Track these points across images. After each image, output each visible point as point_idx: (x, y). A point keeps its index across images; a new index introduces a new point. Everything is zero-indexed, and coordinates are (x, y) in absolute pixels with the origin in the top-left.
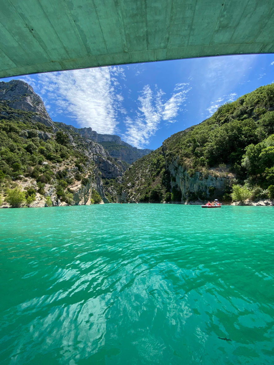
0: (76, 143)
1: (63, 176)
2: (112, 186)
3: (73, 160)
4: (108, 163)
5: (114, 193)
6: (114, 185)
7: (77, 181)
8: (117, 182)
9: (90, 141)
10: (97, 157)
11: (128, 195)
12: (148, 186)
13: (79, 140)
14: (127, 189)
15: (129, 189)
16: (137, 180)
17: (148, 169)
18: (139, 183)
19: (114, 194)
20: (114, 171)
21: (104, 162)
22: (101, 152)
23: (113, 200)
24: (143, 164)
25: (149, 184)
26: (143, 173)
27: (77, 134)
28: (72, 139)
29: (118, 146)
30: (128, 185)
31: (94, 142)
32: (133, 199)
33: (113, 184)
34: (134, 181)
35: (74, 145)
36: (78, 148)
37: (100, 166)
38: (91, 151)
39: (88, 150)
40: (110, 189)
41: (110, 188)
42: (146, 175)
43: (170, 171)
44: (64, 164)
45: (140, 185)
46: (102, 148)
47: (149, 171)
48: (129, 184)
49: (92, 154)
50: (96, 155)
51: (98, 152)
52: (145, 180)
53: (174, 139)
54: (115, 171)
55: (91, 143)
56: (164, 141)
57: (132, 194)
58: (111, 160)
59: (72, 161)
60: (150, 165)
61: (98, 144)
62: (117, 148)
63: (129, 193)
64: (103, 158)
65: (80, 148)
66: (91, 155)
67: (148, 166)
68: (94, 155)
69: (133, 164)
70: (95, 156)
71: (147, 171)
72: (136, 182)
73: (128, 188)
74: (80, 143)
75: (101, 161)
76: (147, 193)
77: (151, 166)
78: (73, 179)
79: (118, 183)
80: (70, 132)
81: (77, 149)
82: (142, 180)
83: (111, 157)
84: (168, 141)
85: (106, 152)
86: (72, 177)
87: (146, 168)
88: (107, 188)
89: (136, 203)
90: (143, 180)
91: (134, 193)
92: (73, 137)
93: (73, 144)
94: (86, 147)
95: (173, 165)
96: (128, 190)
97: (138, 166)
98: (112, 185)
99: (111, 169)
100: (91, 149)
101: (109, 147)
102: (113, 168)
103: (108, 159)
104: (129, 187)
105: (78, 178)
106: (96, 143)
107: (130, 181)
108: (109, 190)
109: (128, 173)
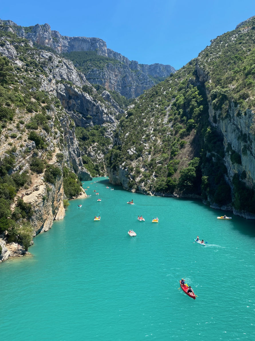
0: (22, 61)
1: (6, 172)
2: (96, 144)
3: (22, 123)
4: (85, 97)
5: (99, 158)
6: (98, 141)
7: (35, 174)
8: (103, 135)
9: (49, 54)
10: (63, 87)
11: (131, 174)
12: (172, 158)
13: (29, 54)
14: (129, 161)
15: (132, 160)
16: (145, 141)
17: (167, 116)
18: (151, 148)
19: (99, 160)
20: (97, 113)
21: (77, 96)
22: (71, 76)
23: (98, 170)
24: (156, 104)
25: (173, 153)
26: (158, 125)
27: (23, 41)
28: (15, 52)
29: (101, 61)
30: (130, 152)
31: (57, 56)
32: (143, 184)
33: (96, 139)
34: (141, 144)
35: (20, 64)
36: (26, 71)
37: (70, 105)
38: (51, 76)
39: (45, 74)
40: (90, 149)
41: (91, 147)
42: (164, 131)
43: (224, 134)
44: (7, 137)
45: (154, 154)
46: (72, 67)
47: (170, 121)
48: (132, 150)
49: (54, 81)
50: (61, 82)
51: (65, 77)
52: (163, 141)
53: (219, 51)
54: (99, 114)
55: (50, 59)
56: (199, 56)
57: (138, 172)
58: (90, 92)
59: (21, 125)
60: (170, 106)
61: (65, 61)
62: (100, 63)
63: (132, 170)
64: (76, 89)
65: (31, 71)
66: (52, 84)
67: (166, 108)
68: (57, 82)
69: (135, 103)
70: (59, 84)
71: (166, 120)
72: (145, 146)
73: (130, 158)
74: (29, 59)
75: (71, 95)
76: (170, 175)
77: (172, 108)
78: (26, 172)
79: (106, 137)
80: (9, 36)
81: (25, 73)
82: (156, 141)
83: (89, 85)
84: (207, 55)
85: (80, 75)
86: (24, 168)
87: (162, 113)
88: (85, 148)
89: (149, 194)
90: (159, 141)
91: (142, 170)
92: (16, 48)
93: (17, 62)
94: (41, 66)
95: (234, 124)
96: (131, 164)
97: (145, 109)
98: (94, 142)
99: (90, 109)
100: (51, 72)
101: (84, 62)
102: (94, 108)
103: (85, 89)
104: (131, 156)
105: (36, 167)
106: (60, 58)
107: (134, 143)
108: (89, 152)
109: (127, 124)
